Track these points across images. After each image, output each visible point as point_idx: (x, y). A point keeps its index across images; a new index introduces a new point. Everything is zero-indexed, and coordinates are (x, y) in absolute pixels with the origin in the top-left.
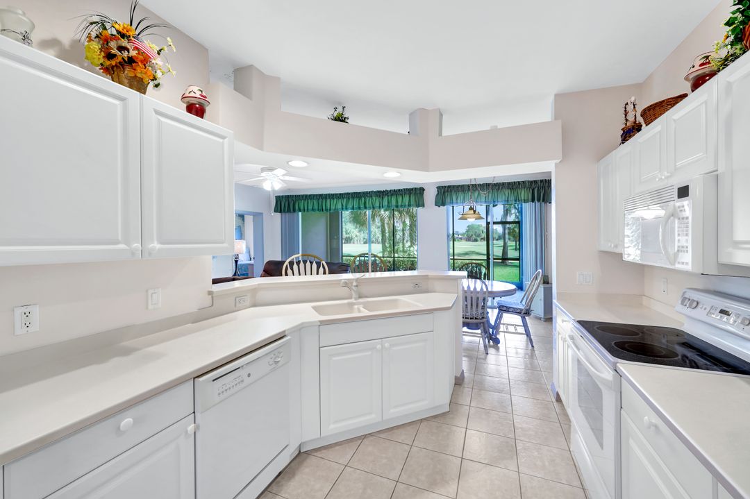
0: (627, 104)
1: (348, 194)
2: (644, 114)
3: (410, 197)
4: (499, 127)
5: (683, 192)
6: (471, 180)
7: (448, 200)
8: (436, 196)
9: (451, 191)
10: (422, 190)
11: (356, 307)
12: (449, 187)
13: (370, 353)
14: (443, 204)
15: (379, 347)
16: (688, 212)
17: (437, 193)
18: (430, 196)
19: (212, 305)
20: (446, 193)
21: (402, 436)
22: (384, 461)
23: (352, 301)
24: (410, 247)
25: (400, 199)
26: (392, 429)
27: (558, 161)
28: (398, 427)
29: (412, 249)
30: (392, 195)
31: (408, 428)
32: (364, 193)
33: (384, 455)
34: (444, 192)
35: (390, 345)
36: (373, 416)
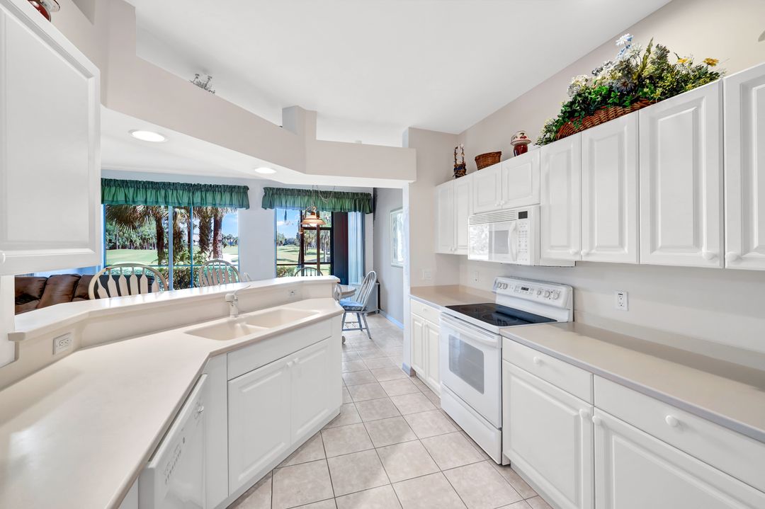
0: (457, 148)
1: (137, 182)
2: (478, 159)
3: (231, 195)
4: (363, 143)
5: (523, 215)
6: (313, 186)
7: (277, 202)
8: (264, 197)
9: (280, 195)
10: (246, 188)
11: (238, 325)
12: (278, 189)
13: (280, 373)
14: (271, 206)
15: (289, 364)
16: (527, 228)
17: (264, 194)
18: (256, 196)
19: (16, 358)
20: (274, 195)
21: (313, 453)
22: (309, 486)
23: (231, 318)
24: (199, 253)
25: (218, 197)
26: (297, 452)
27: (412, 181)
28: (302, 447)
29: (203, 254)
30: (207, 191)
31: (313, 444)
32: (164, 183)
33: (306, 481)
34: (272, 194)
35: (299, 359)
36: (283, 444)
